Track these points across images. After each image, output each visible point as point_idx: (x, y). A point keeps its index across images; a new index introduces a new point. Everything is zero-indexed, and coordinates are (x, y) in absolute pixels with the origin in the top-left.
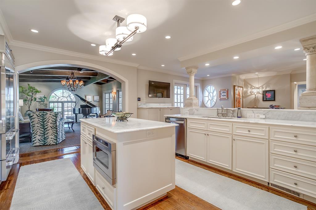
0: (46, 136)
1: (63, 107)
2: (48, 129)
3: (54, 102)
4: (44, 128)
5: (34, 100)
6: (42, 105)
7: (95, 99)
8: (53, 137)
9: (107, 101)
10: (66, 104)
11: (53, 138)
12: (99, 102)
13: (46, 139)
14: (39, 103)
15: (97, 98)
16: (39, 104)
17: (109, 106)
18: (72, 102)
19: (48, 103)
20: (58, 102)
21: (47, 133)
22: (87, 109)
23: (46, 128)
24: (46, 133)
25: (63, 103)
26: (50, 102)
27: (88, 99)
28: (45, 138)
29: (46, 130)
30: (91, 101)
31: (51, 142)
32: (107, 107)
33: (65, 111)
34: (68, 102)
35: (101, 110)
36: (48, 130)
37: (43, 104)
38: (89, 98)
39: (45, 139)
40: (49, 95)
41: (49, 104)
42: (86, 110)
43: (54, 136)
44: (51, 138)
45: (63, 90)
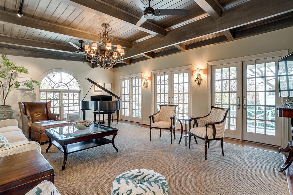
1: (61, 99)
3: (47, 91)
5: (14, 86)
6: (28, 96)
9: (126, 91)
10: (65, 95)
14: (22, 92)
15: (108, 86)
16: (23, 94)
18: (73, 91)
19: (37, 92)
20: (53, 91)
26: (40, 91)
32: (126, 99)
33: (64, 105)
34: (68, 91)
40: (41, 78)
41: (39, 94)
45: (62, 73)
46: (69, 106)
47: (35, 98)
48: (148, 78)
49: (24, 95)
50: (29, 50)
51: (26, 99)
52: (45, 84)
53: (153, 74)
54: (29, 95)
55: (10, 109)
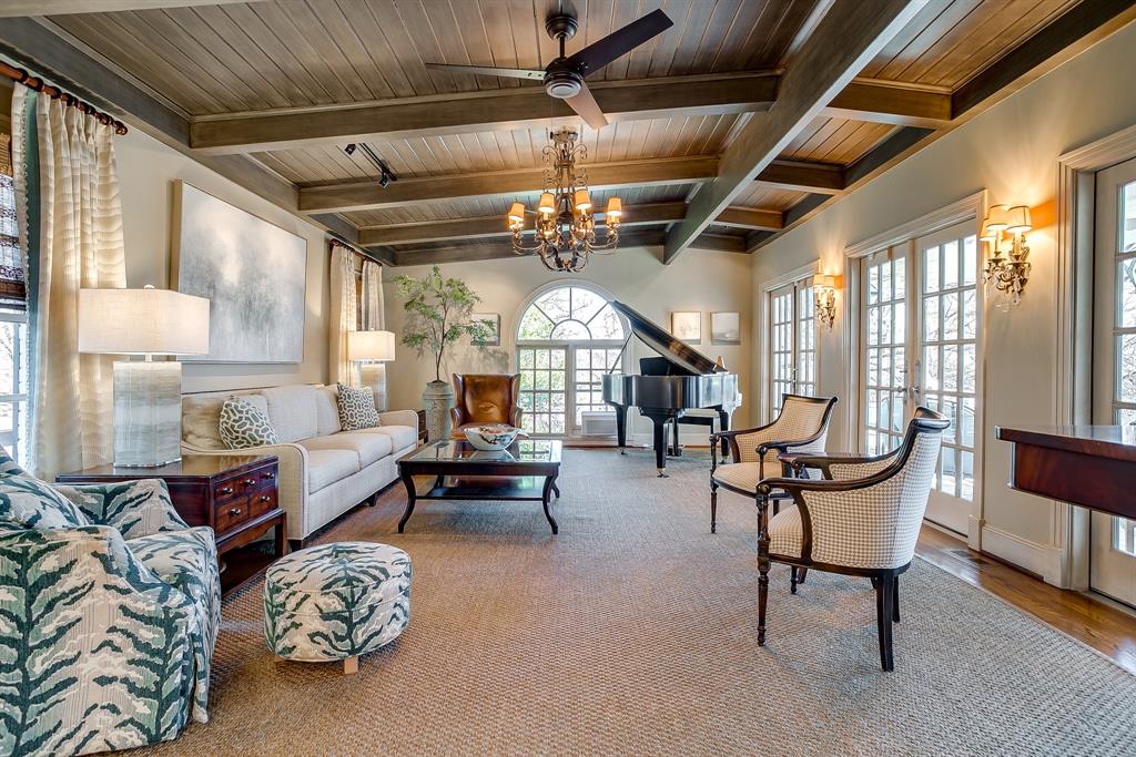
0: (38, 670)
1: (570, 368)
2: (69, 582)
3: (535, 346)
4: (32, 577)
6: (492, 359)
7: (717, 330)
8: (116, 665)
9: (783, 337)
10: (582, 356)
11: (120, 672)
12: (737, 342)
13: (42, 698)
15: (727, 323)
16: (482, 355)
17: (795, 364)
18: (606, 345)
19: (511, 350)
20: (549, 345)
21: (61, 631)
22: (667, 380)
23: (52, 578)
24: (48, 630)
25: (569, 348)
26: (519, 347)
27: (683, 331)
28: (27, 685)
29: (46, 594)
30: (698, 342)
31: (101, 719)
32: (782, 369)
33: (578, 387)
34: (591, 345)
35: (750, 386)
36: (74, 596)
37: (492, 355)
38: (688, 327)
39: (23, 703)
40: (517, 315)
41: (515, 354)
42: (660, 387)
43: (131, 652)
44: (103, 681)
45: (573, 289)
46: (591, 391)
47: (506, 366)
48: (831, 282)
49: (484, 357)
50: (491, 242)
51: (488, 368)
52: (531, 326)
53: (850, 259)
54: (494, 357)
55: (444, 391)
